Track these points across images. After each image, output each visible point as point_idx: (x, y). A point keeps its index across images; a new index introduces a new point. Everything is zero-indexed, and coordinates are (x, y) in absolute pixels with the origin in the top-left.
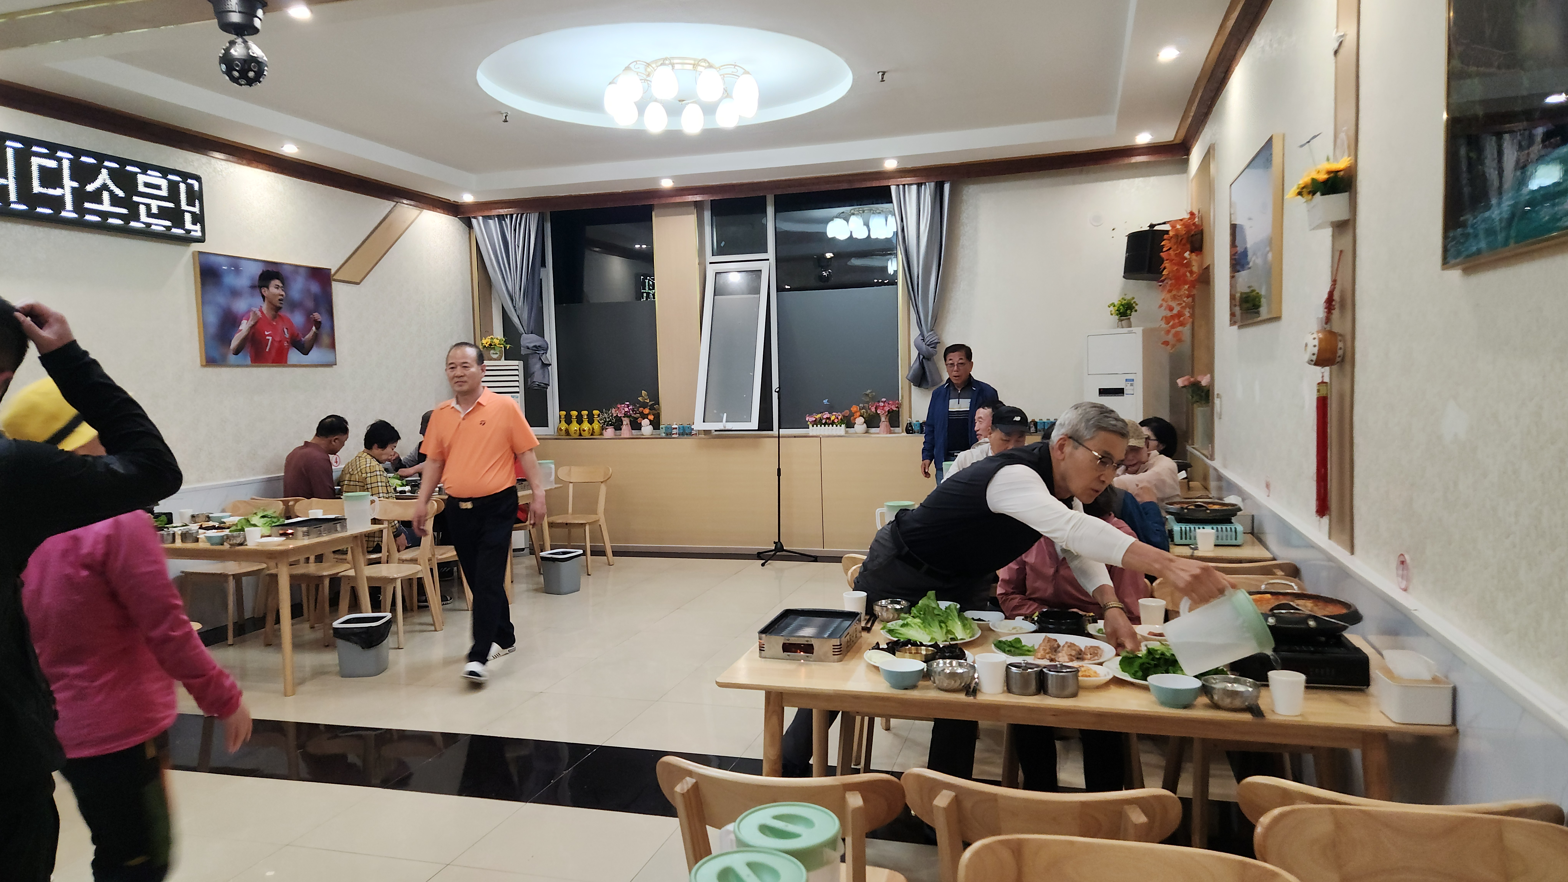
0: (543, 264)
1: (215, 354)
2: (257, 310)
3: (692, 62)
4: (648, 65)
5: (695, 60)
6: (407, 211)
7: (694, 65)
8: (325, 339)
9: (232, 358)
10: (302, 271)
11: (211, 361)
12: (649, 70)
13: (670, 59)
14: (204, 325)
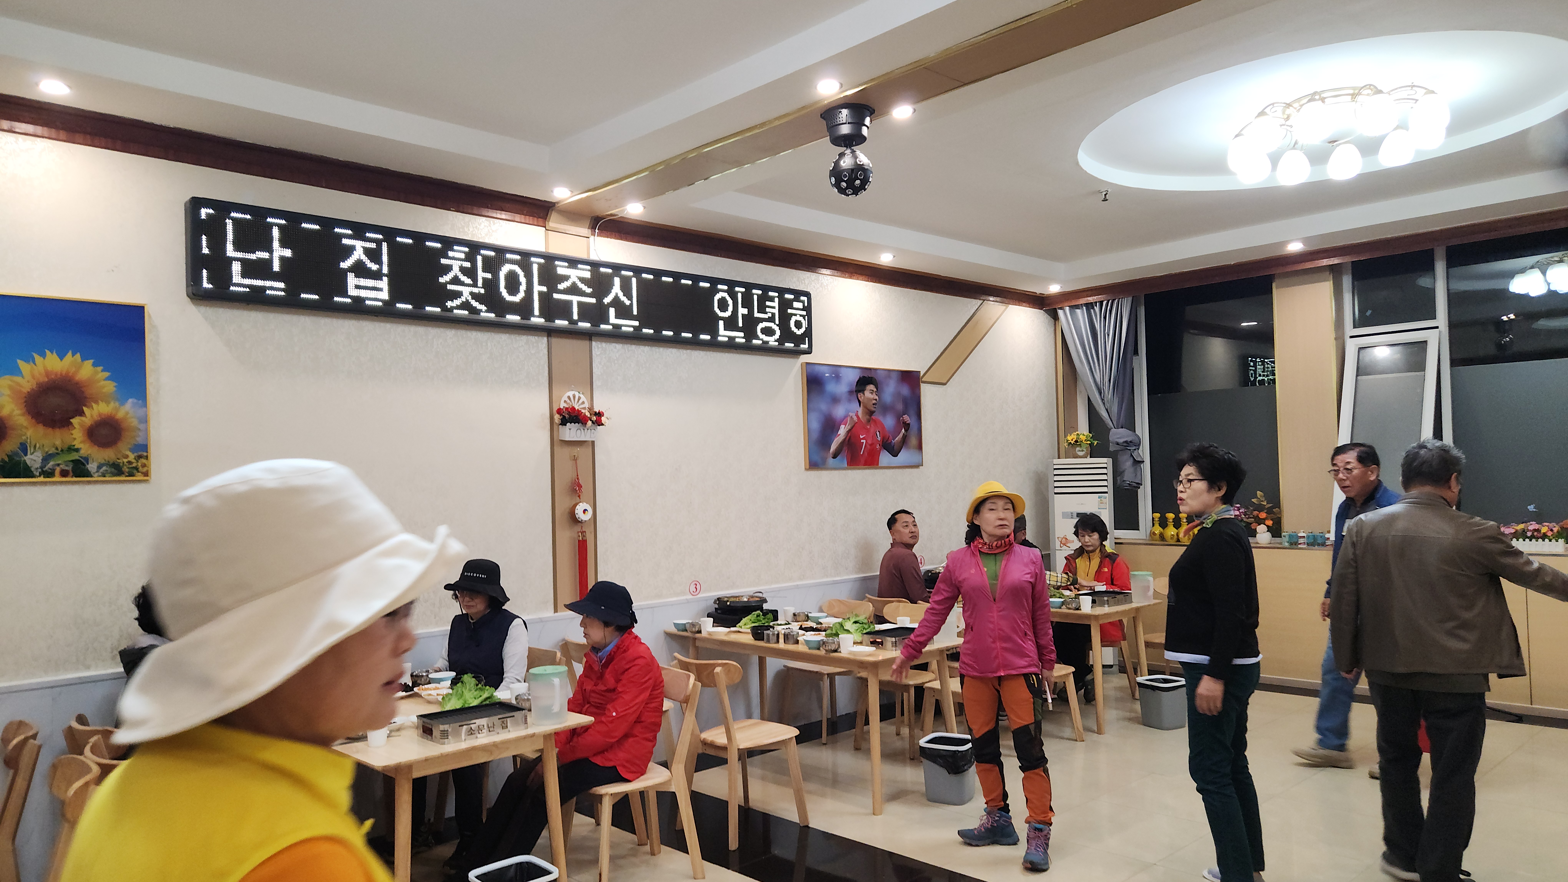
0: (1136, 352)
1: (816, 458)
2: (853, 414)
3: (1351, 92)
4: (1289, 105)
5: (1354, 88)
6: (993, 307)
7: (1352, 95)
8: (913, 441)
9: (831, 461)
10: (894, 375)
11: (814, 465)
12: (1288, 111)
13: (1319, 93)
14: (809, 431)
